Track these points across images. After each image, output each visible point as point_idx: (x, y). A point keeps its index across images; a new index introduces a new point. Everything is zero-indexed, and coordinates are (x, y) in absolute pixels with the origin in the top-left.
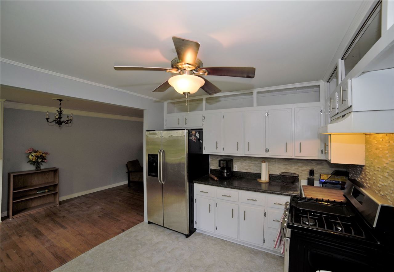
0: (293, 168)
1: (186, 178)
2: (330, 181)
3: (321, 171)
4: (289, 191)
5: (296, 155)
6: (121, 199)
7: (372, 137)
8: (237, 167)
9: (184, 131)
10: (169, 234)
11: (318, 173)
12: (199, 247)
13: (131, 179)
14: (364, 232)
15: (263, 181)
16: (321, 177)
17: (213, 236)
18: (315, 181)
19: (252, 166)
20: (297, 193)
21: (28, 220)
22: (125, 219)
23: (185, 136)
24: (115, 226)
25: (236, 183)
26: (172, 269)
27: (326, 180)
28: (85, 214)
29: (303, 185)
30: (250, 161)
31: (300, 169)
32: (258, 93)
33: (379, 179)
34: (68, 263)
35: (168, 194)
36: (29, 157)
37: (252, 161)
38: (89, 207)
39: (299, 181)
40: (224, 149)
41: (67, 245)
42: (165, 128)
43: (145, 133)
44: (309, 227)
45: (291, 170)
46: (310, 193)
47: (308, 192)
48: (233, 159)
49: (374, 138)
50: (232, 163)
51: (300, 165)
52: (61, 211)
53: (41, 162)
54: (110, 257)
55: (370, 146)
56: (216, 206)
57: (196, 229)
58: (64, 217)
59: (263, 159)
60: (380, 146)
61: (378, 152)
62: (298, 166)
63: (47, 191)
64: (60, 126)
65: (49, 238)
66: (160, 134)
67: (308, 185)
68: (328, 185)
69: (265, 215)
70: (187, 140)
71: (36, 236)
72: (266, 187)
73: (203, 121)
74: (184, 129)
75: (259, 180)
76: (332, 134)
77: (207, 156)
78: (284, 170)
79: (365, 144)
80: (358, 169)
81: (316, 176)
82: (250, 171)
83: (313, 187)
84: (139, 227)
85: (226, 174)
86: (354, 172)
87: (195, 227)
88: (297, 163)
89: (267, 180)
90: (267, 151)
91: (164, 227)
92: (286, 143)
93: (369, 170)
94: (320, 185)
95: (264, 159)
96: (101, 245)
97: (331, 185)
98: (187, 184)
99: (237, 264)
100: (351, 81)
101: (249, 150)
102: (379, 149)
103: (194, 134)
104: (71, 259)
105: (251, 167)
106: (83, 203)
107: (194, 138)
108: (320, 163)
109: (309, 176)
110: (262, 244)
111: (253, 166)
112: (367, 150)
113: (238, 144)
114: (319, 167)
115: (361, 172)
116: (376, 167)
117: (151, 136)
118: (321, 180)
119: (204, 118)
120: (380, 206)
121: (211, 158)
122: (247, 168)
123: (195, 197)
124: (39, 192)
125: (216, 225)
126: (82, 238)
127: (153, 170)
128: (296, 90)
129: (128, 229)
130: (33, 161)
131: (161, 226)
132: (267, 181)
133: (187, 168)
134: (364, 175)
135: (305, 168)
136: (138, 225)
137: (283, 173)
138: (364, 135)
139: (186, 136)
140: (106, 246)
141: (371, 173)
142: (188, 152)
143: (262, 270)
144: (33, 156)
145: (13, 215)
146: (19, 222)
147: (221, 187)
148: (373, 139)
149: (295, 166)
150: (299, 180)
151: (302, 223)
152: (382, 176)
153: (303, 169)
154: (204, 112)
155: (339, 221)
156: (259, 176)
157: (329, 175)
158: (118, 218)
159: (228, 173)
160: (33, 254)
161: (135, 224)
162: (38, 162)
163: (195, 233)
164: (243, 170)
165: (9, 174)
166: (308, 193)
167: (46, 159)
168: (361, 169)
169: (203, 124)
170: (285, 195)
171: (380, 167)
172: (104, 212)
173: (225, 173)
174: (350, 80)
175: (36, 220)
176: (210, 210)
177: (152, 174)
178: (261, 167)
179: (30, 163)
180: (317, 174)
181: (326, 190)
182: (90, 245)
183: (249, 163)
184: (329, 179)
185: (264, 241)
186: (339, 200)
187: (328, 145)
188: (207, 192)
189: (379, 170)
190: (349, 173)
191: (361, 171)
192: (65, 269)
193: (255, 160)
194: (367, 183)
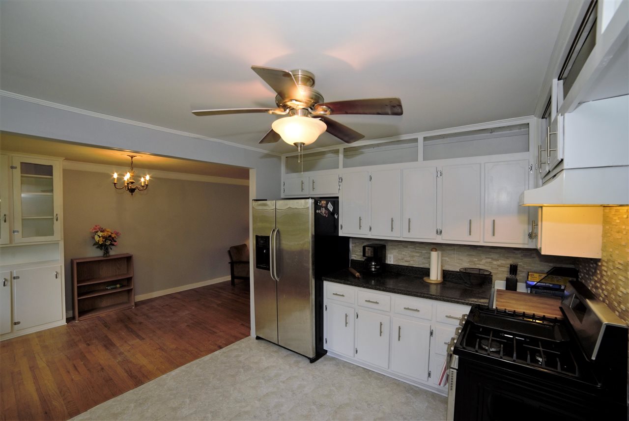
0: (484, 261)
1: (311, 272)
2: (544, 284)
3: (532, 268)
4: (471, 298)
5: (485, 241)
6: (220, 302)
7: (614, 210)
8: (392, 259)
9: (307, 200)
10: (285, 356)
11: (525, 270)
12: (328, 378)
13: (236, 274)
14: (577, 368)
15: (433, 281)
16: (529, 277)
17: (352, 363)
18: (518, 283)
19: (416, 256)
20: (483, 302)
21: (96, 324)
22: (223, 332)
23: (310, 208)
24: (209, 341)
25: (391, 283)
26: (286, 406)
27: (538, 282)
28: (169, 321)
29: (497, 289)
30: (413, 248)
31: (495, 263)
32: (425, 139)
33: (621, 283)
34: (145, 384)
35: (284, 296)
36: (94, 238)
37: (417, 248)
38: (174, 312)
39: (493, 283)
40: (371, 229)
41: (143, 361)
42: (282, 197)
43: (252, 204)
44: (489, 355)
45: (480, 264)
46: (506, 302)
47: (502, 300)
48: (386, 245)
49: (616, 213)
50: (385, 252)
51: (495, 256)
52: (137, 315)
53: (109, 245)
54: (199, 382)
55: (610, 227)
56: (356, 317)
57: (326, 351)
58: (140, 323)
59: (433, 246)
60: (624, 227)
61: (620, 237)
62: (492, 258)
63: (118, 286)
64: (132, 194)
65: (122, 349)
66: (273, 205)
67: (506, 289)
68: (540, 291)
69: (431, 334)
70: (312, 213)
71: (105, 346)
72: (437, 290)
73: (340, 186)
74: (308, 198)
75: (425, 279)
76: (544, 206)
77: (347, 239)
78: (468, 265)
79: (603, 223)
80: (592, 266)
81: (521, 275)
82: (414, 264)
83: (513, 293)
84: (243, 344)
85: (375, 268)
86: (586, 270)
87: (324, 348)
88: (490, 254)
89: (440, 279)
90: (439, 232)
91: (280, 346)
92: (470, 220)
93: (607, 267)
94: (528, 291)
95: (436, 246)
96: (188, 364)
97: (545, 291)
98: (313, 282)
99: (384, 407)
100: (564, 117)
101: (409, 232)
102: (622, 233)
103: (324, 205)
104: (149, 380)
105: (414, 259)
106: (167, 305)
107: (324, 212)
108: (528, 254)
109: (509, 276)
110: (426, 380)
111: (419, 256)
112: (605, 234)
113: (392, 221)
114: (526, 260)
115: (596, 272)
116: (616, 263)
117: (260, 208)
118: (529, 282)
119: (341, 179)
120: (605, 326)
121: (352, 243)
122: (408, 259)
123: (326, 302)
124: (109, 288)
125: (356, 347)
126: (164, 353)
127: (263, 259)
128: (490, 133)
129: (227, 345)
130: (100, 243)
131: (274, 343)
132: (439, 281)
133: (312, 258)
134: (599, 276)
135: (503, 262)
136: (242, 340)
137: (466, 269)
138: (602, 208)
139: (312, 209)
140: (194, 367)
141: (609, 273)
142: (314, 234)
143: (423, 418)
144: (100, 237)
145: (79, 316)
146: (86, 327)
147: (364, 287)
148: (615, 215)
149: (486, 258)
150: (493, 281)
151: (477, 347)
152: (625, 277)
153: (499, 263)
154: (341, 171)
155: (541, 349)
156: (426, 272)
157: (544, 274)
158: (214, 330)
159: (378, 267)
160: (102, 369)
161: (237, 339)
162: (106, 245)
163: (325, 356)
164: (403, 262)
165: (72, 261)
166: (501, 302)
167: (115, 241)
168: (595, 265)
169: (339, 189)
170: (463, 303)
171: (622, 262)
172: (195, 320)
173: (373, 267)
174: (561, 115)
175: (106, 325)
176: (346, 323)
177: (262, 266)
178: (429, 258)
179: (96, 246)
180: (523, 272)
181: (535, 299)
182: (174, 363)
183: (411, 252)
184: (543, 281)
185: (429, 375)
186: (553, 316)
187: (537, 225)
188: (343, 296)
189: (621, 267)
190: (578, 271)
191: (596, 269)
192: (141, 392)
193: (420, 247)
194: (603, 290)
